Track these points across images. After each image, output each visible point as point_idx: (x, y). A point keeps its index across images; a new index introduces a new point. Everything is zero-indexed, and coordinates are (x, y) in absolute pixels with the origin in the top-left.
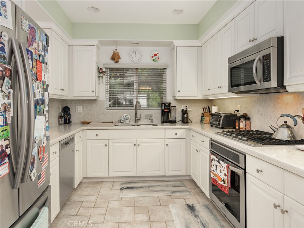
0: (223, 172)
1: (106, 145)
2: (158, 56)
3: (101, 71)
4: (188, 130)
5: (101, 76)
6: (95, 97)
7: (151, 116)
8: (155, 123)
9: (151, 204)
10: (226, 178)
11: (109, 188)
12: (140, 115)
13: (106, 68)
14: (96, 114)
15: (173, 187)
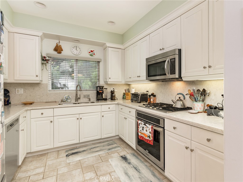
0: (148, 131)
1: (51, 122)
2: (93, 52)
3: (45, 59)
4: (117, 105)
5: (44, 63)
6: (39, 81)
7: (89, 96)
8: (92, 101)
9: (95, 163)
10: (151, 134)
11: (55, 158)
12: (80, 95)
13: (49, 57)
14: (39, 95)
15: (108, 146)
